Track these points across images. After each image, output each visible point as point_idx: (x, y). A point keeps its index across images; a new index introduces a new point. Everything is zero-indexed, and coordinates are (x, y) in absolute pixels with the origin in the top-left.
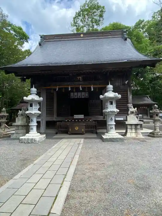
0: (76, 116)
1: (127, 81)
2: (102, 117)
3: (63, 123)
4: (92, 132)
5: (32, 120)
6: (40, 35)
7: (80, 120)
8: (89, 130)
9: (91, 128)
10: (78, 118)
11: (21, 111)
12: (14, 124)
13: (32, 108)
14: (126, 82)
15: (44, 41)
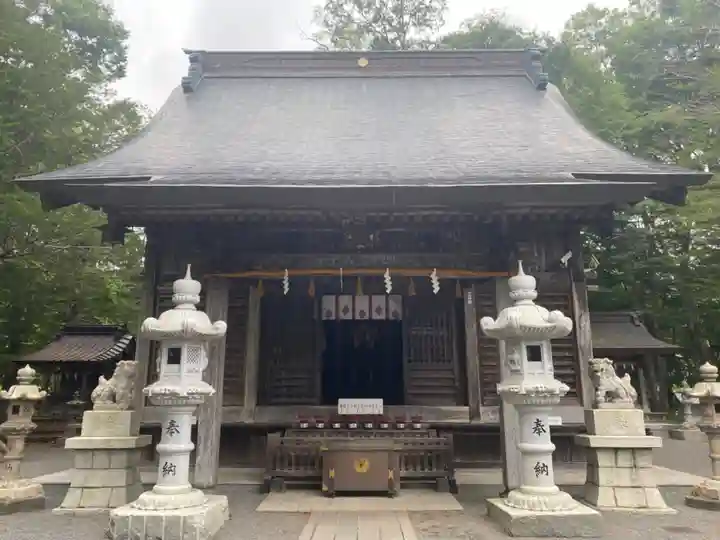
0: (349, 406)
1: (569, 255)
2: (467, 408)
3: (290, 437)
4: (432, 485)
5: (172, 423)
6: (187, 52)
7: (370, 425)
8: (419, 473)
9: (426, 462)
10: (361, 412)
11: (107, 378)
12: (71, 442)
13: (180, 370)
14: (564, 260)
15: (206, 75)
